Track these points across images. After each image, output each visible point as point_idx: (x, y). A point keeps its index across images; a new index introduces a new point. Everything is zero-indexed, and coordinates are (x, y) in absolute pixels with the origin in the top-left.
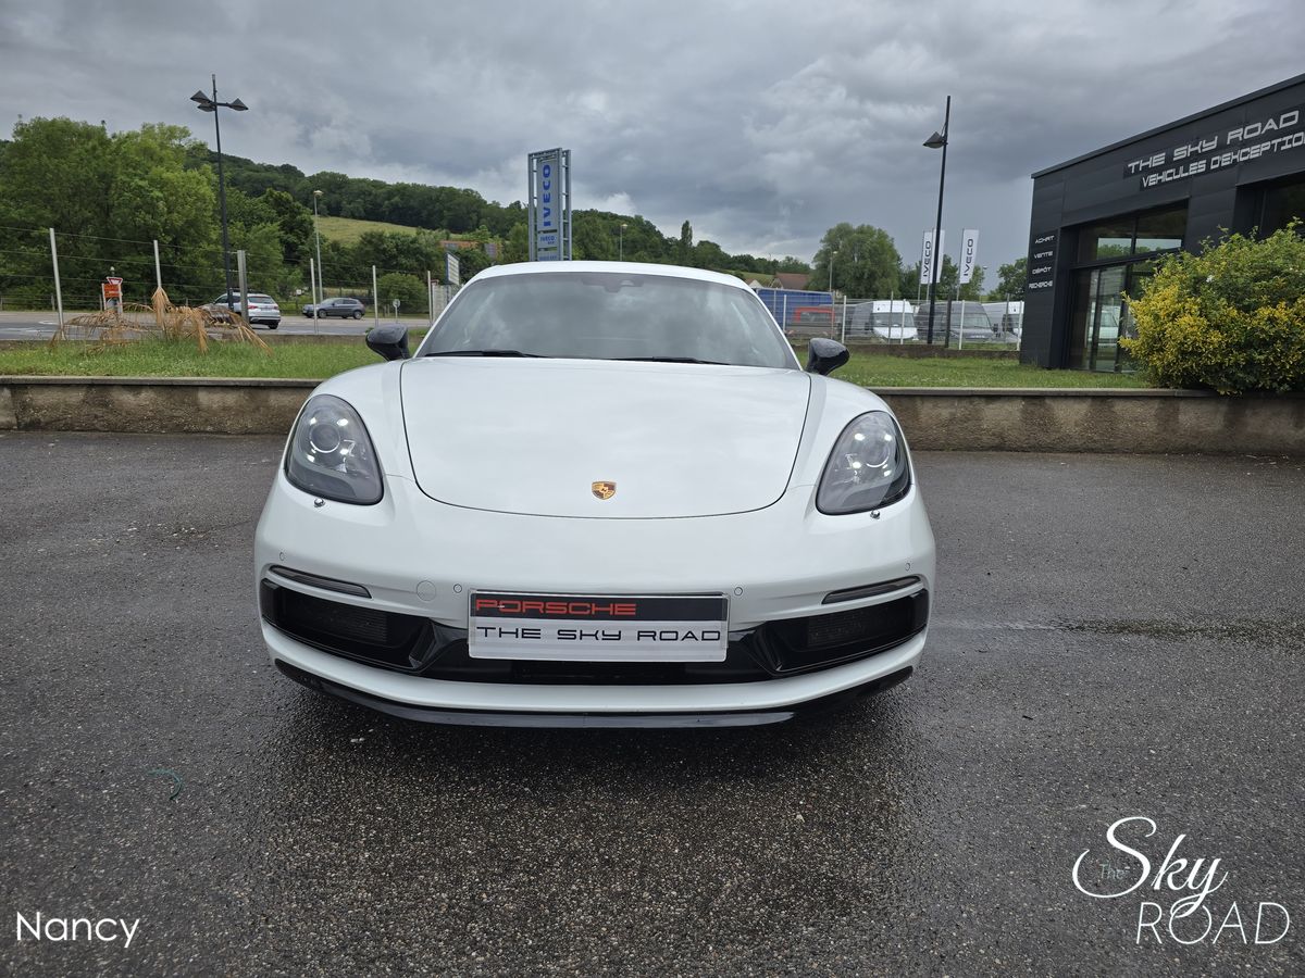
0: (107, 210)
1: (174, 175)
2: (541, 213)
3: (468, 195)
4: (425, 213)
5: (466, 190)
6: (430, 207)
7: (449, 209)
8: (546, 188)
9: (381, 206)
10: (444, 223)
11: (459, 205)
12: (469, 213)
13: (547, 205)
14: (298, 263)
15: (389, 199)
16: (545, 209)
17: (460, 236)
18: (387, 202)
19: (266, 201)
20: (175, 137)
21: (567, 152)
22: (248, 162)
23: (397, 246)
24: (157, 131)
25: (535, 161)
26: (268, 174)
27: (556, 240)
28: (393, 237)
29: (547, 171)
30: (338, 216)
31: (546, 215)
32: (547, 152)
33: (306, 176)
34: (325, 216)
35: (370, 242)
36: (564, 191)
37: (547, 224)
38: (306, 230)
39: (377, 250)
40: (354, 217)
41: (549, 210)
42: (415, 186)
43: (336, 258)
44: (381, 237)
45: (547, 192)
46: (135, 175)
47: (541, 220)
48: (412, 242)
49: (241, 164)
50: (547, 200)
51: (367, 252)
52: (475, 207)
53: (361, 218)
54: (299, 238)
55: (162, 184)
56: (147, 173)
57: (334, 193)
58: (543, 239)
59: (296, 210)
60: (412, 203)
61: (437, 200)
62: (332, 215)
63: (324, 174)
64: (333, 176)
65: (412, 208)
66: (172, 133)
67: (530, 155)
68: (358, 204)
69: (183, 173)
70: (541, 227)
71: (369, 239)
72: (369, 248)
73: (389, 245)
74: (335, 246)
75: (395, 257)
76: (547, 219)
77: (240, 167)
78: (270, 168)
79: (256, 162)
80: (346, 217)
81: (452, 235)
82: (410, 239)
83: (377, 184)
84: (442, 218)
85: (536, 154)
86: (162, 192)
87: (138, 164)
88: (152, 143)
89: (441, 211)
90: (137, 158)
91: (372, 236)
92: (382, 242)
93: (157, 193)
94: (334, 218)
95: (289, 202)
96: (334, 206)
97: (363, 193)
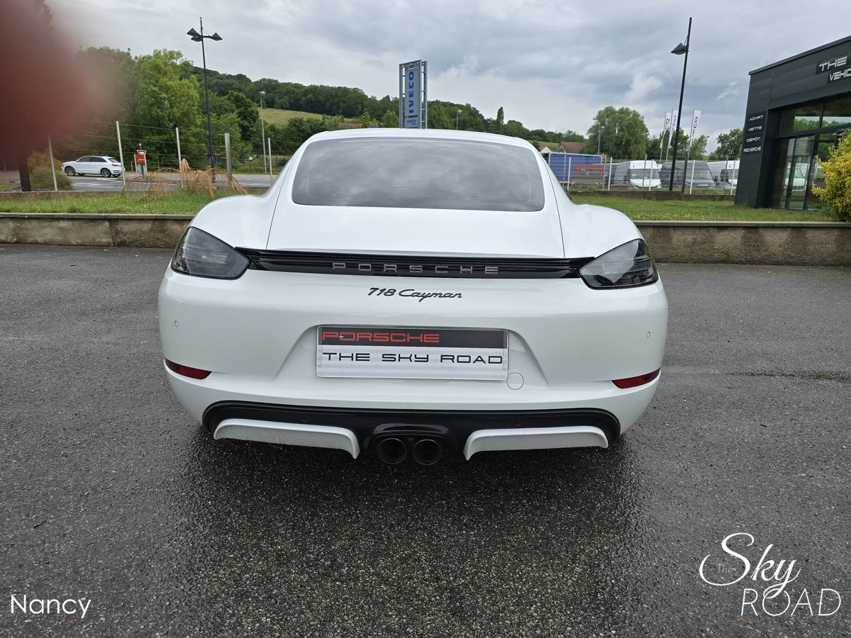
1: (174, 83)
2: (407, 103)
3: (356, 92)
4: (328, 105)
5: (354, 89)
6: (331, 101)
7: (344, 102)
8: (411, 87)
9: (300, 100)
10: (341, 111)
11: (350, 99)
12: (356, 104)
13: (411, 99)
14: (249, 139)
15: (305, 96)
16: (410, 101)
17: (350, 120)
18: (304, 98)
19: (229, 99)
20: (174, 58)
21: (425, 62)
22: (216, 73)
23: (311, 127)
24: (162, 54)
25: (404, 69)
26: (228, 81)
27: (417, 122)
28: (309, 121)
29: (411, 76)
30: (273, 107)
31: (410, 106)
32: (412, 63)
33: (253, 81)
34: (266, 108)
35: (294, 125)
36: (423, 89)
37: (411, 111)
38: (253, 117)
39: (299, 130)
40: (283, 108)
41: (412, 102)
42: (321, 86)
43: (272, 136)
45: (411, 90)
46: (150, 83)
47: (407, 109)
48: (321, 125)
49: (211, 74)
50: (411, 95)
51: (292, 132)
52: (359, 101)
53: (288, 109)
54: (250, 123)
55: (167, 89)
56: (157, 82)
57: (270, 93)
58: (408, 122)
59: (248, 104)
60: (321, 98)
61: (336, 95)
62: (269, 107)
63: (264, 79)
64: (270, 81)
65: (320, 101)
66: (172, 55)
67: (401, 65)
68: (285, 100)
69: (179, 82)
70: (407, 114)
71: (293, 123)
72: (294, 129)
73: (306, 127)
74: (273, 128)
75: (310, 134)
76: (411, 108)
77: (211, 76)
78: (229, 77)
79: (221, 72)
80: (277, 108)
81: (345, 119)
82: (320, 122)
83: (298, 86)
84: (339, 108)
85: (404, 64)
86: (167, 94)
87: (152, 76)
88: (160, 62)
89: (338, 103)
90: (151, 72)
91: (296, 121)
92: (302, 124)
93: (164, 95)
94: (270, 109)
95: (243, 99)
96: (270, 101)
97: (289, 92)
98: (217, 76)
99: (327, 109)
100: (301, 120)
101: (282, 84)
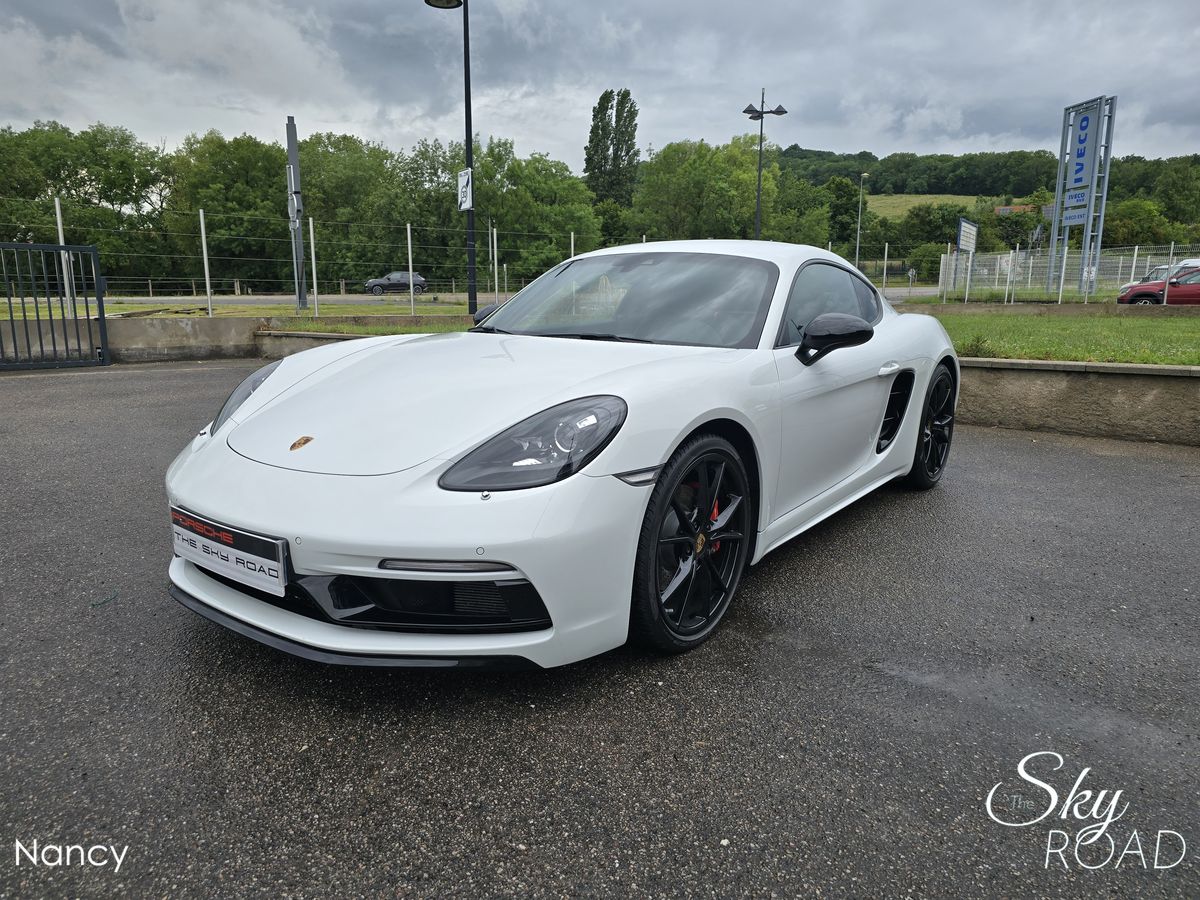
0: (699, 209)
1: (748, 176)
2: (1073, 168)
3: (1040, 157)
4: (989, 182)
5: (1038, 152)
6: (995, 175)
7: (1016, 174)
8: (1081, 142)
9: (944, 178)
10: (1009, 188)
11: (1028, 168)
12: (1037, 175)
13: (1080, 160)
14: (848, 240)
15: (953, 171)
16: (1077, 164)
17: (1020, 200)
18: (951, 175)
19: (828, 188)
21: (1112, 99)
22: (829, 154)
23: (943, 216)
24: (742, 141)
25: (1073, 114)
26: (846, 163)
27: (1086, 198)
29: (1084, 124)
30: (903, 193)
31: (1077, 172)
32: (1086, 103)
33: (880, 158)
34: (890, 194)
35: (917, 215)
36: (1103, 143)
37: (1078, 180)
39: (923, 222)
40: (917, 192)
41: (1082, 165)
42: (983, 155)
43: (882, 233)
44: (928, 210)
45: (1081, 146)
46: (720, 179)
47: (1072, 176)
48: (959, 212)
49: (821, 156)
50: (1081, 154)
51: (914, 225)
52: (1046, 168)
53: (924, 193)
54: (852, 218)
55: (738, 184)
56: (729, 176)
57: (902, 172)
58: (1071, 197)
59: (853, 193)
60: (977, 172)
61: (1005, 166)
62: (896, 194)
63: (895, 155)
64: (903, 156)
65: (976, 177)
67: (1067, 109)
68: (923, 181)
69: (755, 173)
70: (1070, 184)
71: (916, 213)
72: (916, 221)
73: (935, 216)
74: (884, 223)
75: (939, 227)
76: (1079, 176)
78: (847, 157)
79: (837, 153)
80: (910, 193)
81: (1016, 200)
82: (958, 209)
83: (945, 159)
84: (1008, 183)
85: (1073, 107)
86: (737, 189)
87: (724, 170)
88: (736, 152)
89: (1007, 177)
90: (723, 165)
91: (920, 209)
92: (929, 214)
93: (734, 192)
94: (898, 195)
95: (847, 185)
96: (900, 184)
97: (929, 169)
98: (832, 158)
99: (988, 187)
100: (929, 208)
101: (923, 158)
